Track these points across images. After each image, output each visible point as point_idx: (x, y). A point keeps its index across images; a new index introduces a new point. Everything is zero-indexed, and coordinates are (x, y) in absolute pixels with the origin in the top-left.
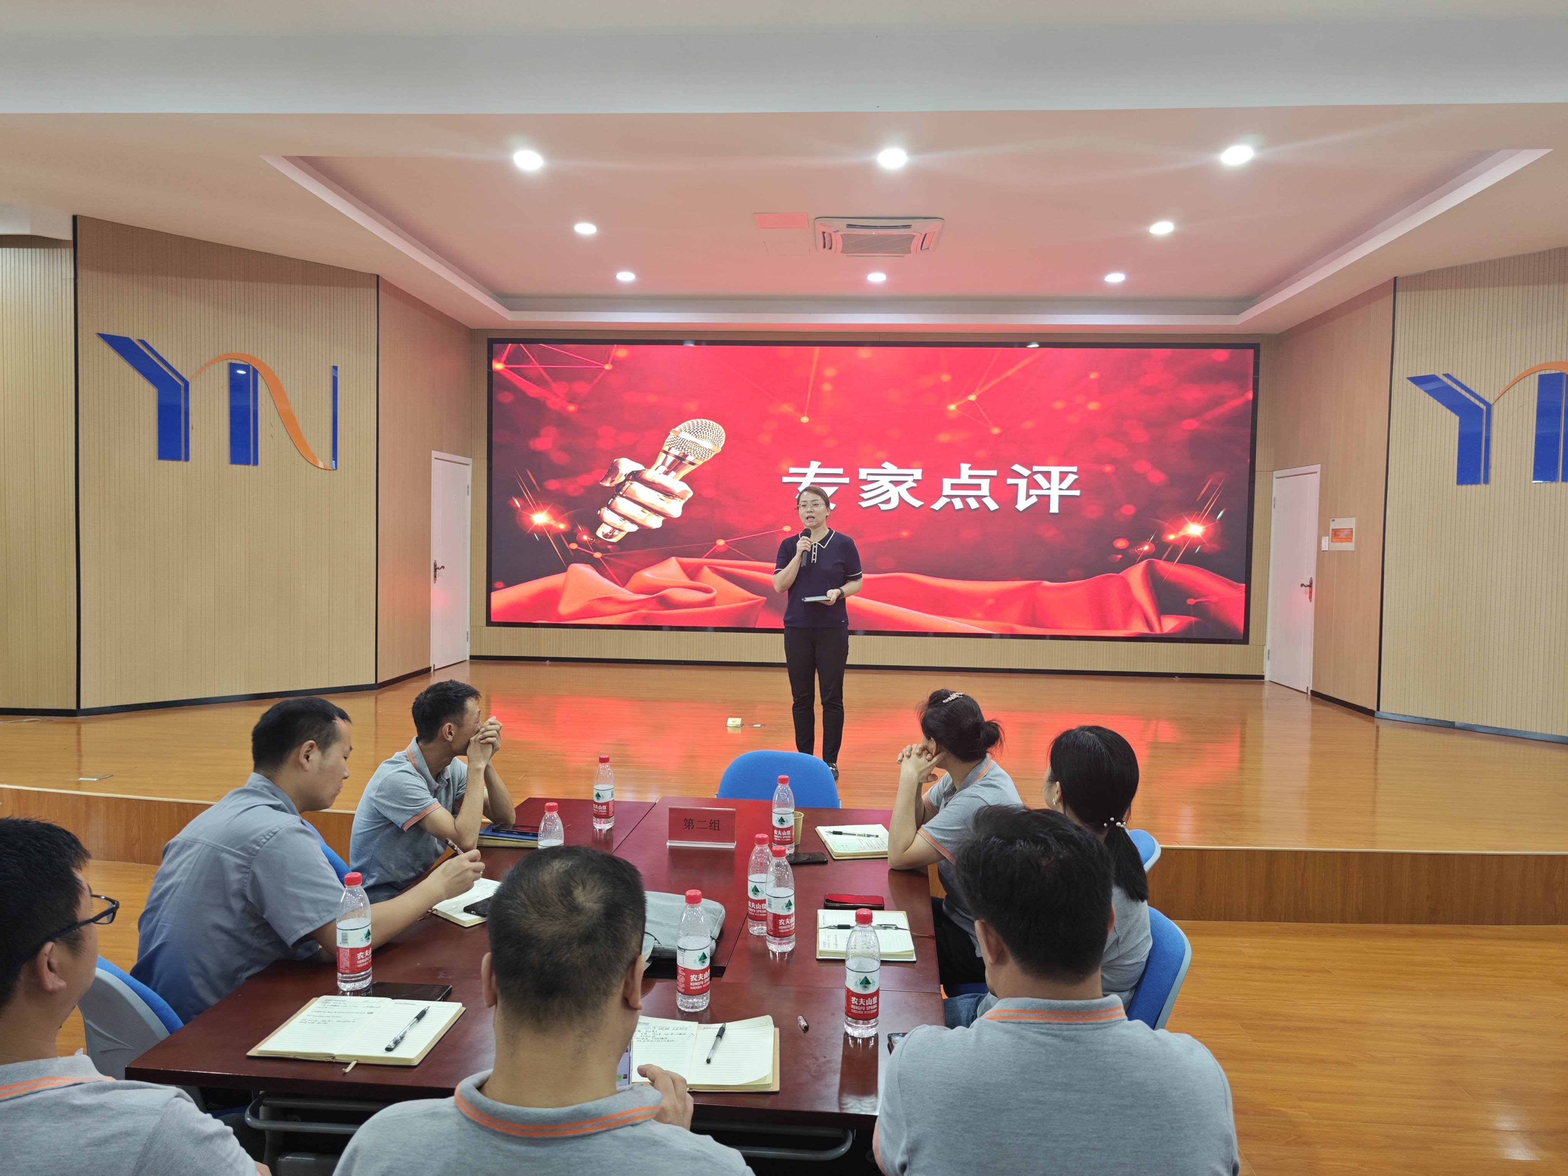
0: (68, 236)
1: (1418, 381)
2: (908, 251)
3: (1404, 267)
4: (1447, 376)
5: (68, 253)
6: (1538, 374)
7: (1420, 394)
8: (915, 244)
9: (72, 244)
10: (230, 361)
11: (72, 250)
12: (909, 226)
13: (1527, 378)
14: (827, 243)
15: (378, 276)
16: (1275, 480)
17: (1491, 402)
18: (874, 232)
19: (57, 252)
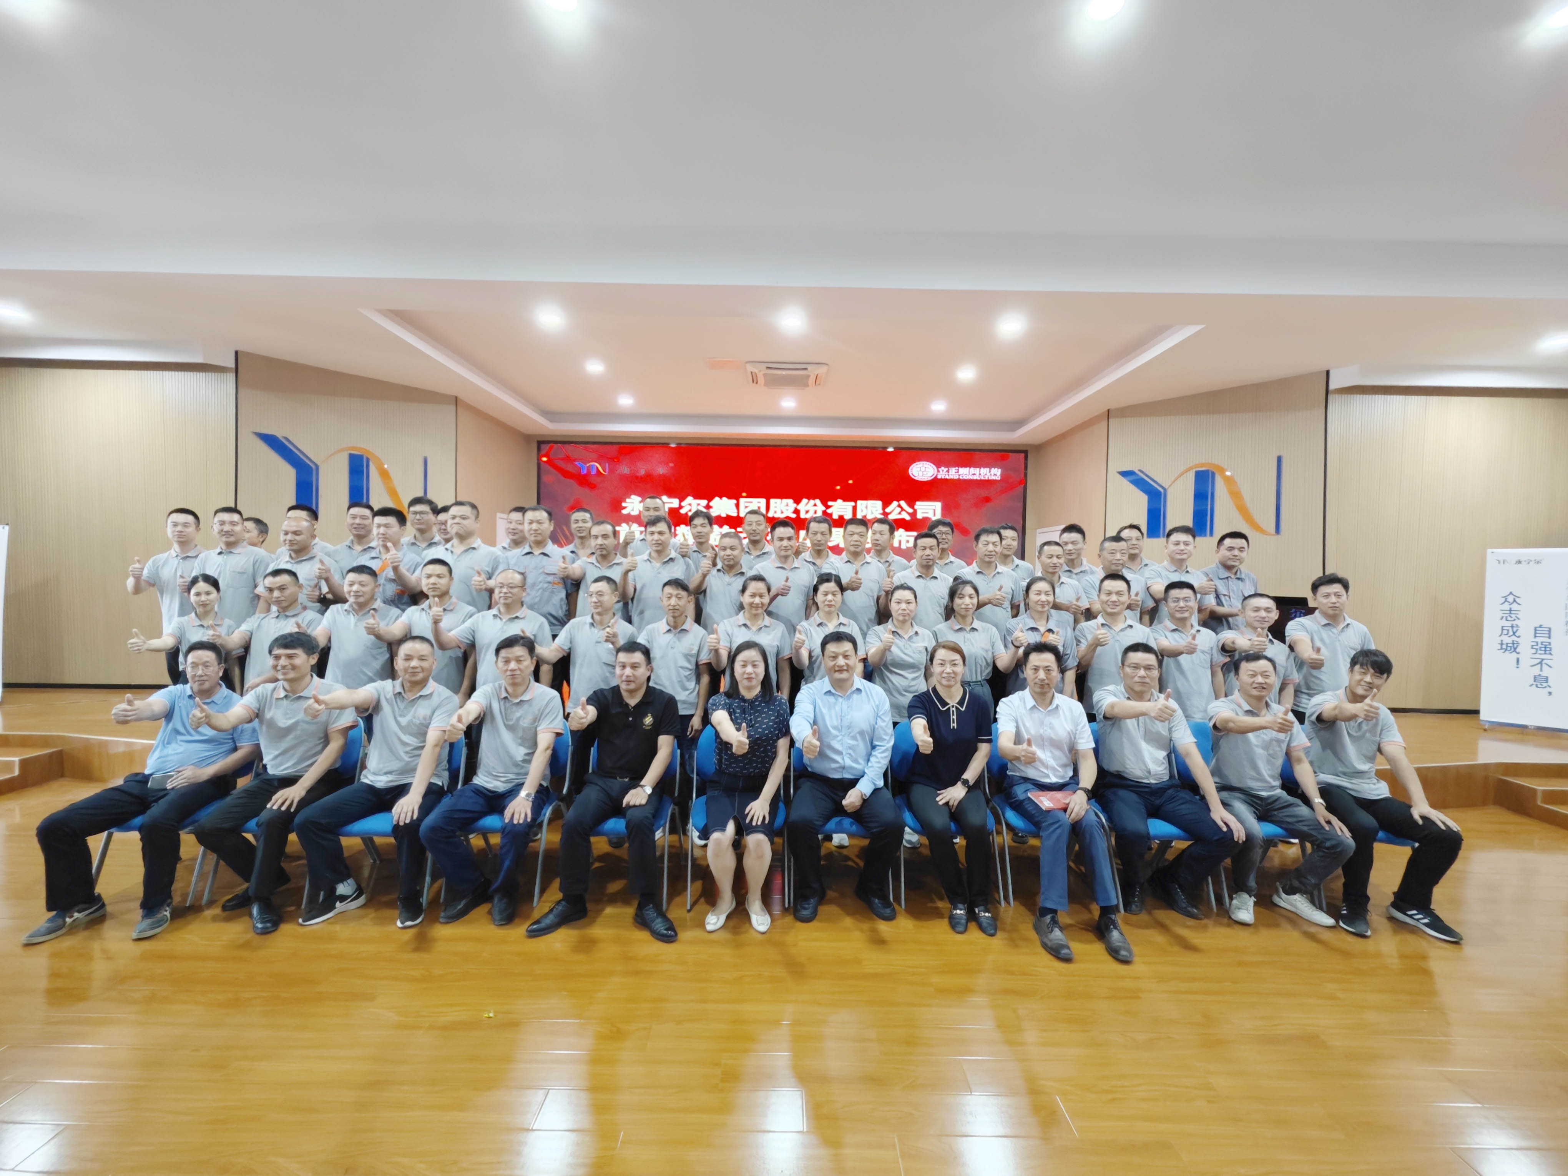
0: (232, 365)
1: (1124, 474)
2: (808, 386)
3: (1113, 405)
4: (1140, 471)
5: (231, 377)
6: (1194, 470)
7: (1125, 482)
8: (812, 380)
9: (234, 370)
10: (349, 452)
11: (234, 374)
12: (806, 369)
13: (1188, 473)
14: (754, 380)
15: (456, 398)
16: (1038, 535)
17: (1166, 487)
18: (784, 372)
19: (224, 375)
